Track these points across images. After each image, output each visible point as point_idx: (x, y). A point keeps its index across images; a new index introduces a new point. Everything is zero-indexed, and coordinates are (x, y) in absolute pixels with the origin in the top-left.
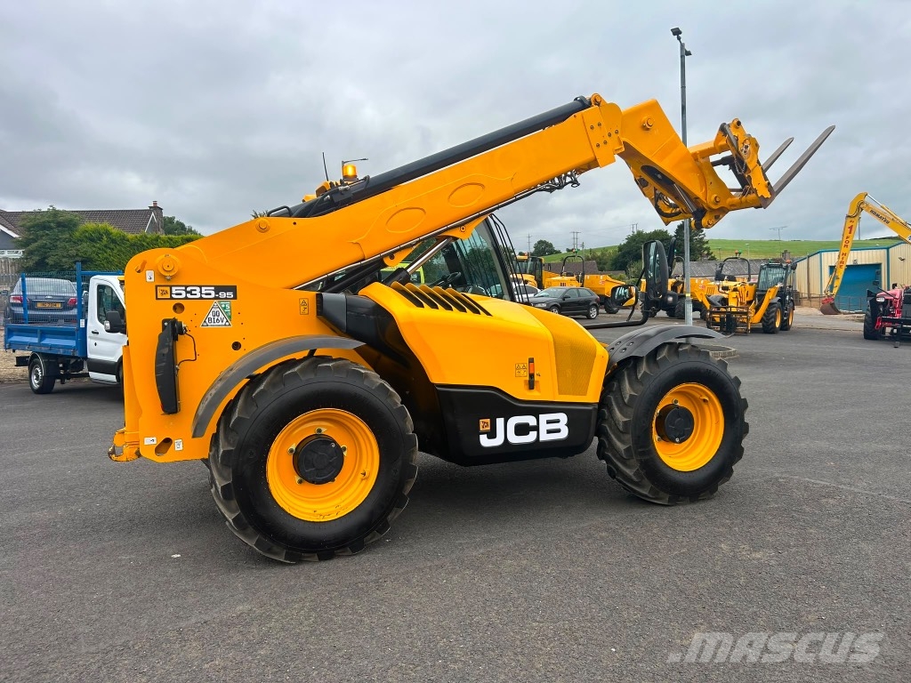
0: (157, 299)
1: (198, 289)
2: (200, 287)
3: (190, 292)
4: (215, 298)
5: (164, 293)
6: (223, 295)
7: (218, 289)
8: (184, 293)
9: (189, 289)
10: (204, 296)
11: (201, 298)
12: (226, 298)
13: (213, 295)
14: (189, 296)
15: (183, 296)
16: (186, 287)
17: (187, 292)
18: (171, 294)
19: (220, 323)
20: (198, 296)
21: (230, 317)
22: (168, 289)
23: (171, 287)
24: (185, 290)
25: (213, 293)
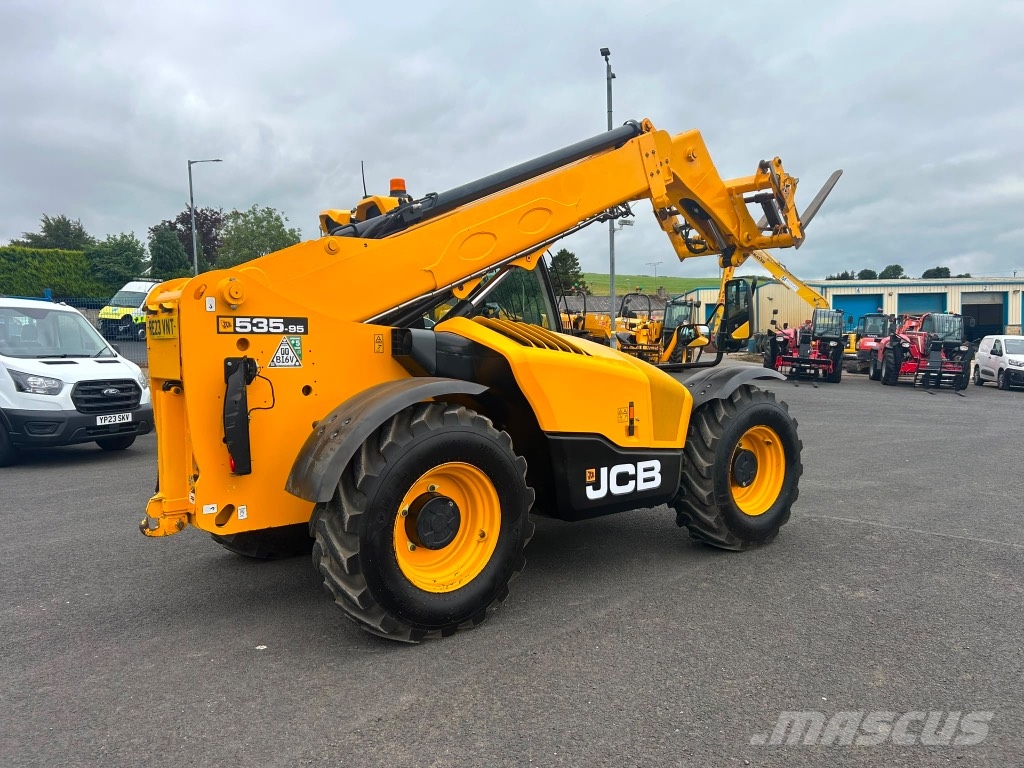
0: (219, 332)
1: (265, 321)
2: (268, 319)
3: (256, 325)
4: (285, 333)
5: (227, 325)
6: (292, 328)
7: (288, 322)
8: (249, 326)
9: (255, 321)
10: (272, 330)
11: (269, 332)
12: (296, 333)
13: (281, 330)
14: (255, 329)
15: (249, 329)
16: (252, 318)
17: (253, 325)
18: (235, 326)
19: (290, 363)
20: (265, 330)
21: (300, 355)
22: (231, 320)
23: (235, 318)
24: (251, 322)
25: (282, 326)
